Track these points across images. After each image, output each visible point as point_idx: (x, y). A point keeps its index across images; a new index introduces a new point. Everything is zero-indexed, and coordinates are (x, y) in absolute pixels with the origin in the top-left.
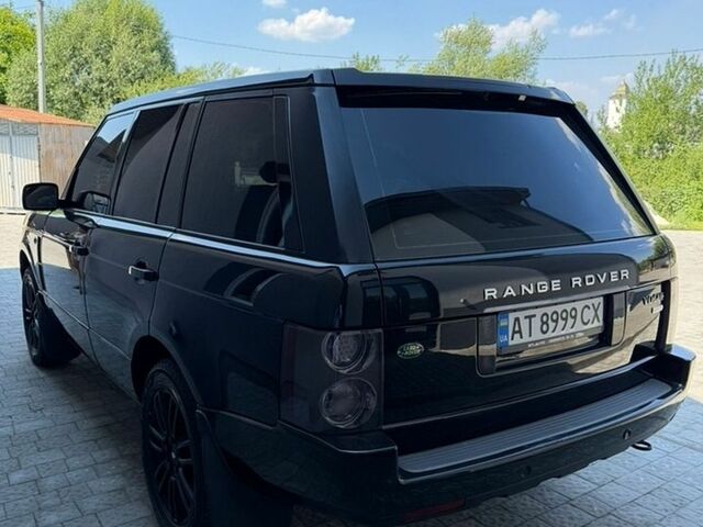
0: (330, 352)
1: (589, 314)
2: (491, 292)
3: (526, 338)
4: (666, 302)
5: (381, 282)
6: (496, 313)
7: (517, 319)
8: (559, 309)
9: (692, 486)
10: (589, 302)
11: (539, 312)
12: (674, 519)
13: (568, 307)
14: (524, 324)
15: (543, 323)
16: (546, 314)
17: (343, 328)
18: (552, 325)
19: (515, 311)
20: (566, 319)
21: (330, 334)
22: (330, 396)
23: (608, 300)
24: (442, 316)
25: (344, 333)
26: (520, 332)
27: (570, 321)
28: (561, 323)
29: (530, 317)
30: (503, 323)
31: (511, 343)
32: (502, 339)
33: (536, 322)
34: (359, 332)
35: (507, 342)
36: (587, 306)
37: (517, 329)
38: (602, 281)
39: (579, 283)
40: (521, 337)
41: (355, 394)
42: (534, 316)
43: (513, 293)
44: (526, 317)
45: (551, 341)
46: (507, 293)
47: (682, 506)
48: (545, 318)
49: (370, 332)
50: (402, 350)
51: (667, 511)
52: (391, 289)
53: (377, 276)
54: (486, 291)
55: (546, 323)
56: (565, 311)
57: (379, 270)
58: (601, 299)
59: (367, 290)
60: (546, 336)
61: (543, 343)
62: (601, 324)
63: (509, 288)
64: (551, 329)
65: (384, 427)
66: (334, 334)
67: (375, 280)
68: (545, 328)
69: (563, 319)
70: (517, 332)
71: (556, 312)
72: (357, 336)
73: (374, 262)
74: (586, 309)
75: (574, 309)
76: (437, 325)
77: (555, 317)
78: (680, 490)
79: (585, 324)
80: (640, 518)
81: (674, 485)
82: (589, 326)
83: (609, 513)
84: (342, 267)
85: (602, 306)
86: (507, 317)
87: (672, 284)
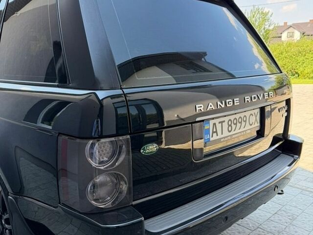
0: (92, 155)
1: (253, 119)
2: (200, 107)
3: (220, 136)
4: (288, 111)
5: (127, 104)
6: (203, 121)
7: (215, 124)
8: (237, 116)
9: (296, 207)
10: (252, 112)
11: (226, 119)
12: (292, 227)
13: (242, 115)
14: (219, 126)
15: (229, 126)
16: (230, 120)
17: (101, 136)
18: (234, 126)
19: (213, 119)
20: (241, 123)
21: (91, 141)
22: (94, 186)
23: (262, 109)
24: (166, 125)
25: (103, 140)
26: (216, 132)
27: (243, 123)
28: (239, 125)
29: (221, 122)
30: (206, 127)
31: (211, 139)
32: (207, 137)
33: (225, 125)
34: (113, 139)
35: (209, 139)
36: (252, 114)
37: (215, 130)
38: (260, 99)
39: (249, 100)
40: (217, 135)
41: (112, 182)
42: (224, 121)
43: (213, 107)
44: (219, 123)
45: (234, 136)
46: (209, 107)
47: (294, 219)
48: (230, 123)
49: (121, 138)
50: (144, 150)
51: (287, 223)
52: (134, 107)
53: (124, 99)
54: (197, 106)
55: (231, 126)
56: (240, 117)
57: (125, 95)
58: (259, 110)
59: (118, 109)
60: (231, 133)
61: (229, 138)
62: (259, 124)
63: (210, 104)
64: (233, 129)
65: (134, 203)
66: (95, 141)
67: (123, 101)
68: (230, 129)
69: (239, 123)
70: (215, 132)
71: (235, 119)
72: (111, 141)
73: (121, 89)
74: (251, 116)
75: (245, 116)
76: (162, 131)
77: (235, 122)
78: (290, 210)
79: (251, 125)
80: (274, 228)
81: (287, 207)
82: (253, 126)
83: (258, 227)
84: (98, 92)
85: (259, 113)
86: (209, 123)
87: (291, 100)
